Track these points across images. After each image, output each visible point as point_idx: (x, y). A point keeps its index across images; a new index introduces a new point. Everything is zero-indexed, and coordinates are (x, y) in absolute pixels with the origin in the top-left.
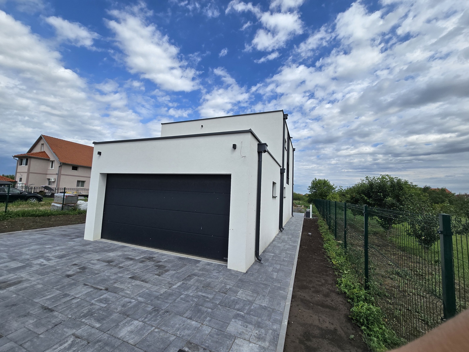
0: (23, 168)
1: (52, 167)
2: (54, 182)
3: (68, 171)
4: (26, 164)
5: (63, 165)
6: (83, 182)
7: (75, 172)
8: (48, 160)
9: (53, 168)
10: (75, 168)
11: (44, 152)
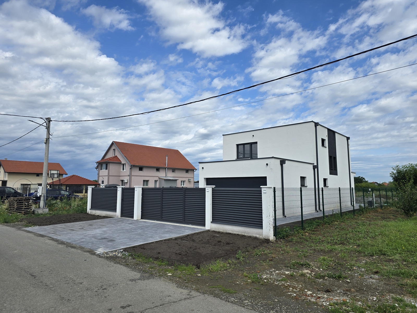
0: (104, 172)
1: (123, 169)
2: (127, 183)
3: (136, 172)
4: (106, 169)
5: (133, 167)
6: (147, 181)
7: (141, 173)
8: (120, 163)
9: (124, 171)
10: (141, 169)
11: (116, 156)
